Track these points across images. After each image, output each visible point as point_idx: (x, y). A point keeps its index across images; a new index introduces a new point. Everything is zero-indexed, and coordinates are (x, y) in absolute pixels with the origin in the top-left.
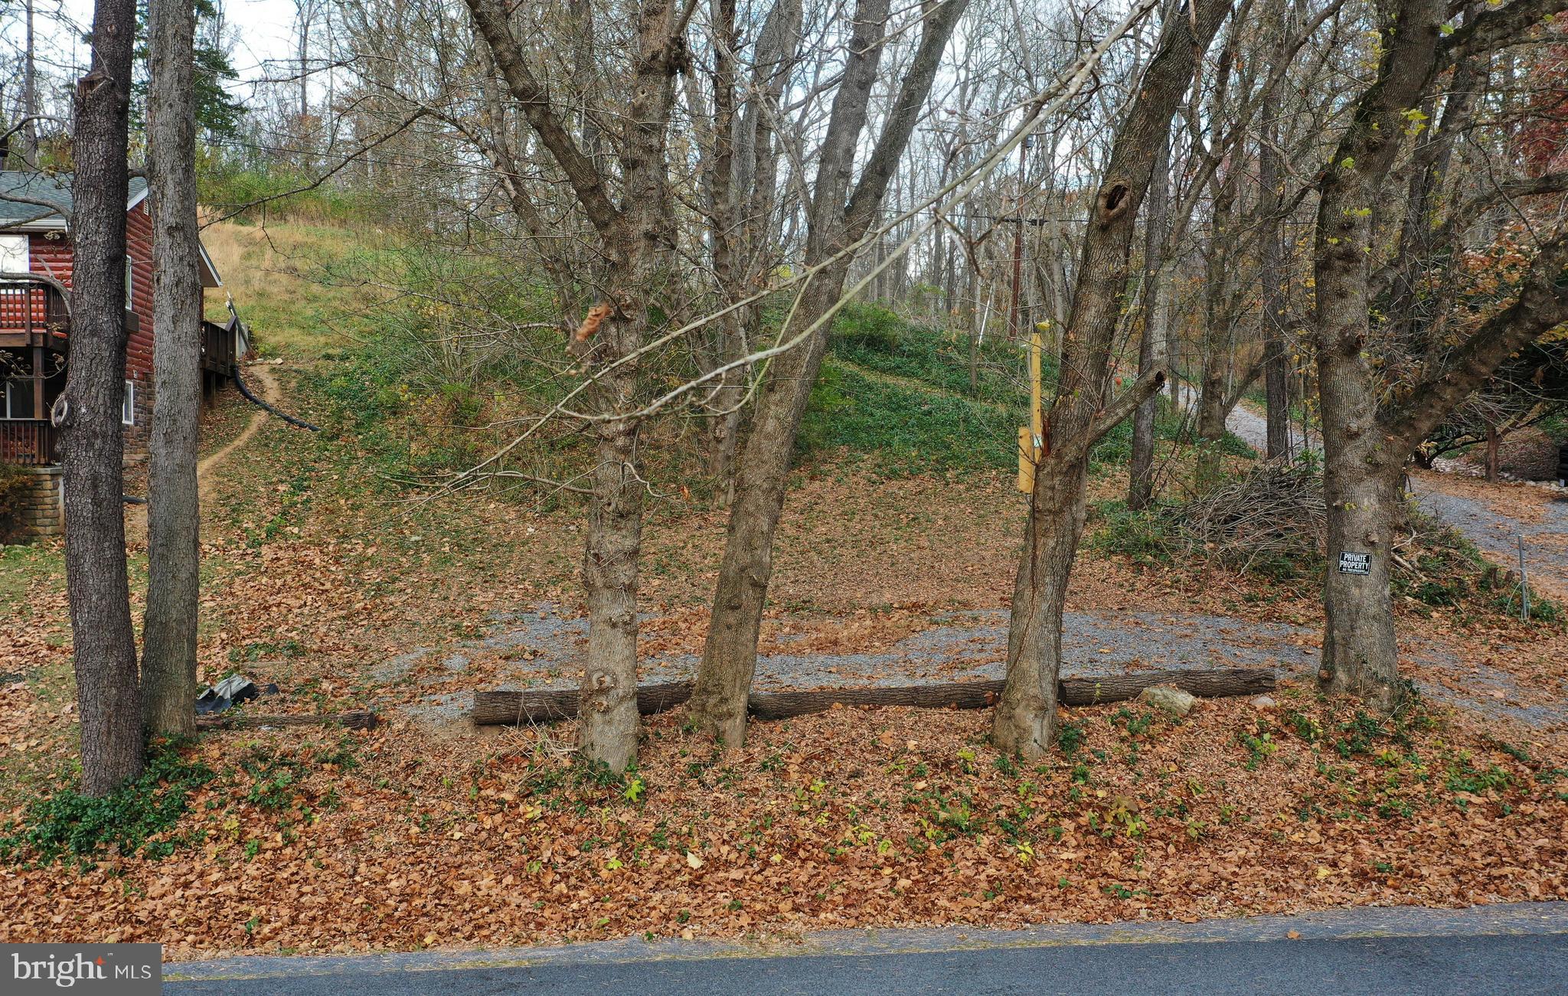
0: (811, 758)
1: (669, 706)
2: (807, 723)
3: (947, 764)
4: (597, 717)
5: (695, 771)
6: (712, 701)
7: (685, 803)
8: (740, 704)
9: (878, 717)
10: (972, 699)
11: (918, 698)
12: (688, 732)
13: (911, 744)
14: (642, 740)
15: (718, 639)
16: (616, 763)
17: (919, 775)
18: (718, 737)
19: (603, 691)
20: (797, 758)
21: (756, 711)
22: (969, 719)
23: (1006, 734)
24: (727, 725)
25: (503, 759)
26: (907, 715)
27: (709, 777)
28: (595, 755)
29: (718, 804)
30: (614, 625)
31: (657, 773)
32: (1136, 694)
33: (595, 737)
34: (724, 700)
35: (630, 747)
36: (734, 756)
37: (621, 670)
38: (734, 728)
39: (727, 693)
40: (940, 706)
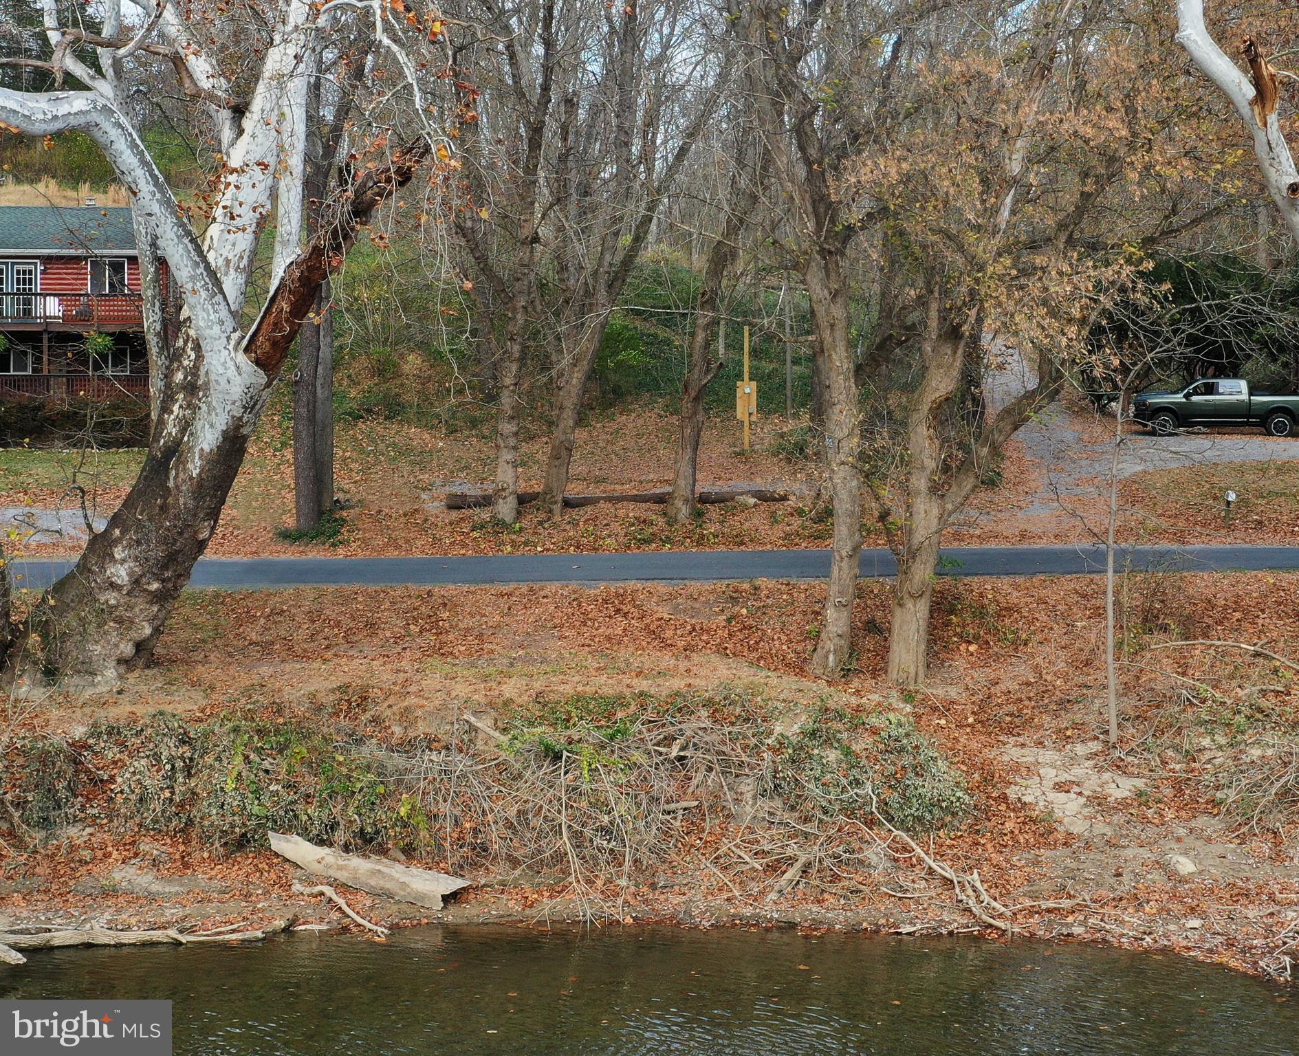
0: (589, 520)
1: (530, 501)
2: (589, 508)
3: (644, 521)
4: (501, 500)
5: (541, 523)
6: (548, 497)
7: (536, 533)
8: (560, 498)
9: (619, 505)
10: (661, 499)
11: (637, 499)
12: (538, 509)
13: (631, 515)
14: (519, 512)
15: (551, 472)
16: (508, 519)
17: (633, 525)
18: (550, 511)
19: (504, 490)
20: (583, 519)
21: (567, 504)
22: (656, 507)
23: (672, 512)
24: (555, 507)
25: (461, 519)
26: (631, 505)
27: (546, 525)
28: (500, 517)
29: (549, 533)
30: (508, 463)
31: (525, 523)
32: (733, 499)
33: (500, 509)
34: (553, 497)
35: (514, 513)
36: (557, 518)
37: (511, 481)
38: (557, 508)
39: (554, 494)
40: (646, 502)
